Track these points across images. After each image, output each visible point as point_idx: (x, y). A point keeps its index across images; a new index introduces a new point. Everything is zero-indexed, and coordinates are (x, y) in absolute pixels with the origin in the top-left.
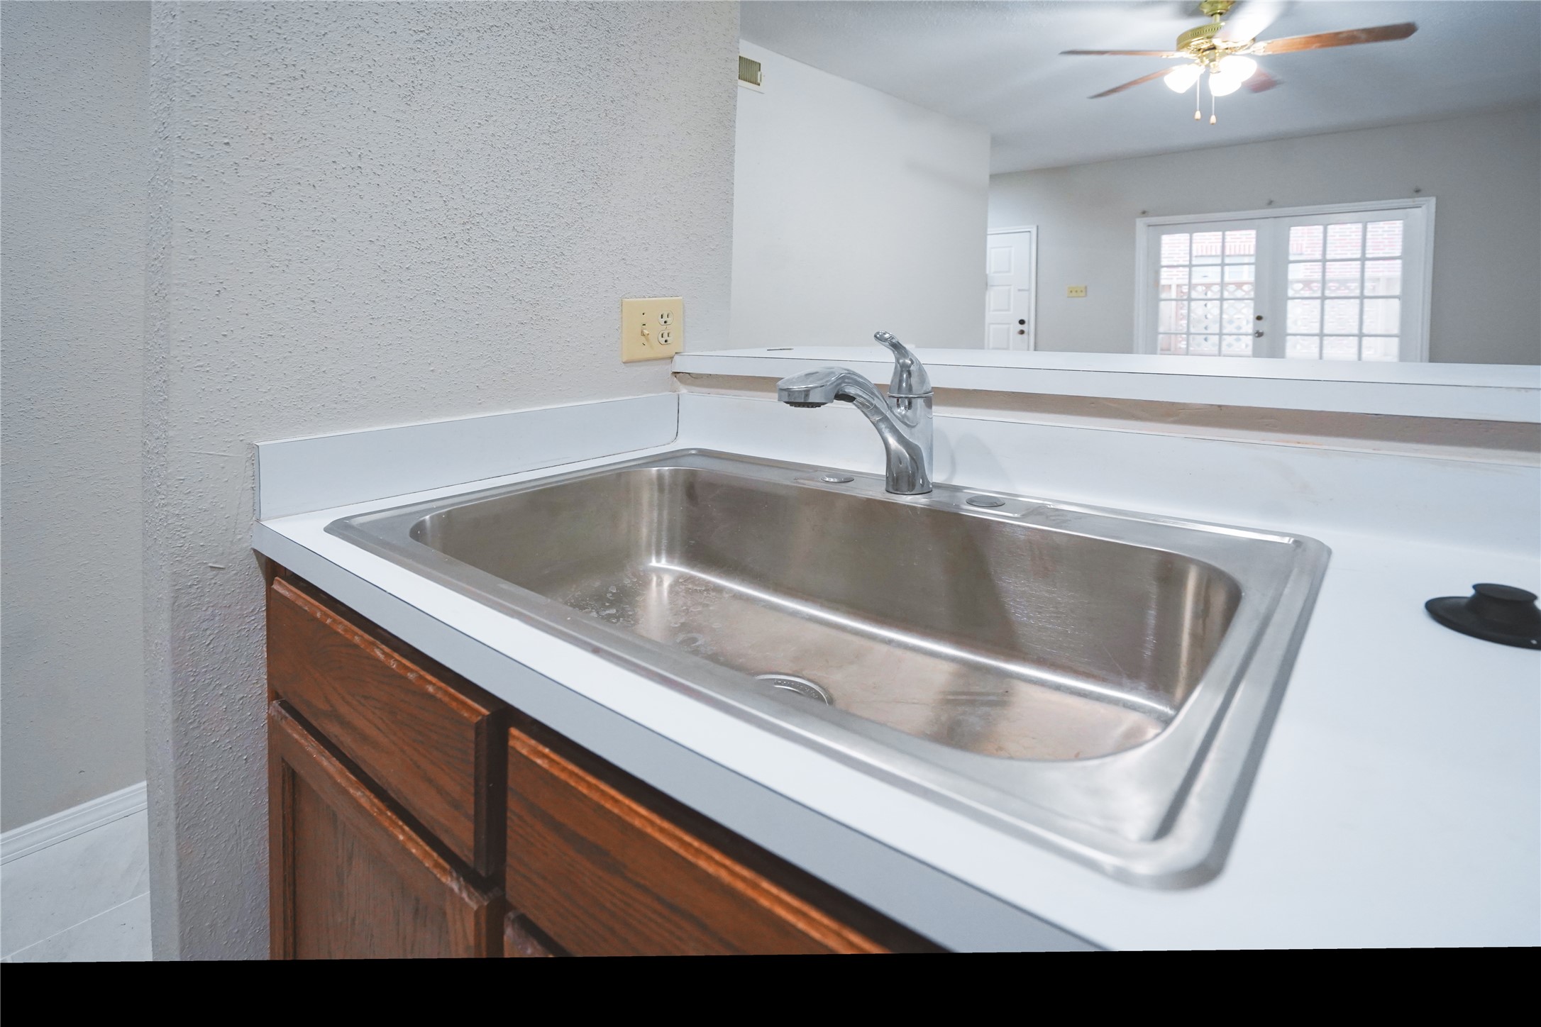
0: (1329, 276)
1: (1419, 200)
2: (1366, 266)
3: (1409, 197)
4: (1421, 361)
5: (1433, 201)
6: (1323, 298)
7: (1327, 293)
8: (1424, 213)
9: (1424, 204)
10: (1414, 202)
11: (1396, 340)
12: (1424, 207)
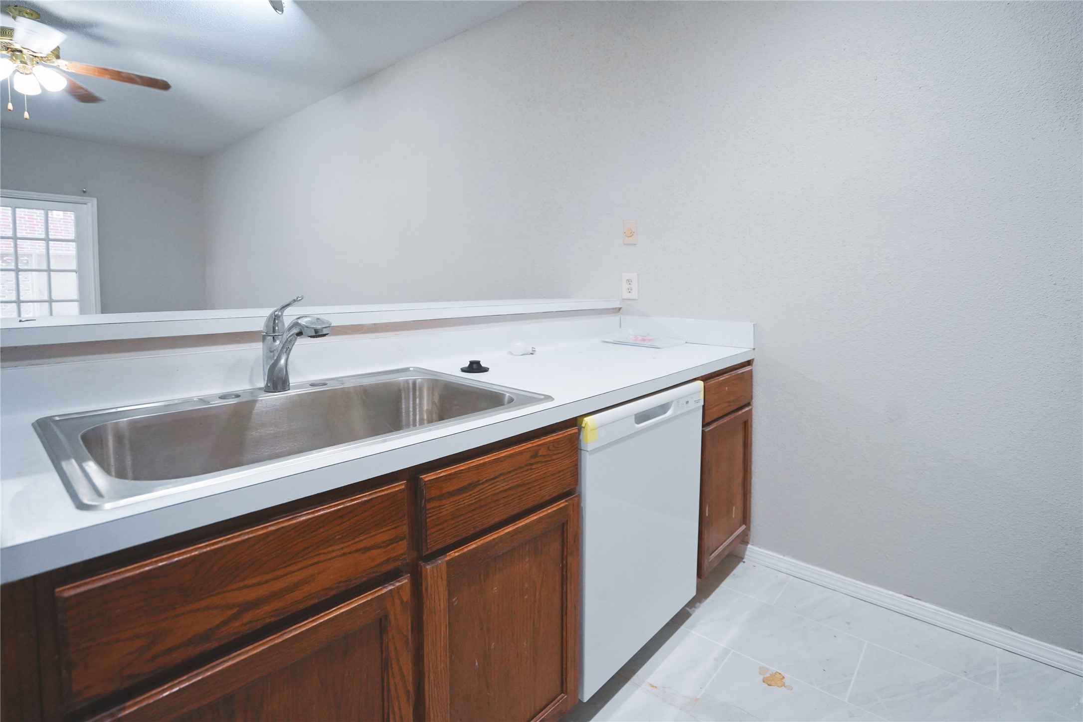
0: (20, 251)
1: (86, 199)
2: (50, 245)
3: (80, 196)
4: (96, 313)
5: (95, 201)
6: (17, 270)
7: (21, 266)
8: (90, 207)
9: (89, 202)
10: (83, 199)
11: (76, 304)
12: (89, 204)
